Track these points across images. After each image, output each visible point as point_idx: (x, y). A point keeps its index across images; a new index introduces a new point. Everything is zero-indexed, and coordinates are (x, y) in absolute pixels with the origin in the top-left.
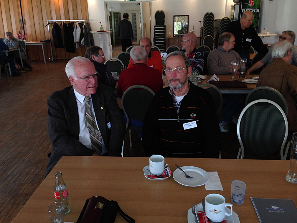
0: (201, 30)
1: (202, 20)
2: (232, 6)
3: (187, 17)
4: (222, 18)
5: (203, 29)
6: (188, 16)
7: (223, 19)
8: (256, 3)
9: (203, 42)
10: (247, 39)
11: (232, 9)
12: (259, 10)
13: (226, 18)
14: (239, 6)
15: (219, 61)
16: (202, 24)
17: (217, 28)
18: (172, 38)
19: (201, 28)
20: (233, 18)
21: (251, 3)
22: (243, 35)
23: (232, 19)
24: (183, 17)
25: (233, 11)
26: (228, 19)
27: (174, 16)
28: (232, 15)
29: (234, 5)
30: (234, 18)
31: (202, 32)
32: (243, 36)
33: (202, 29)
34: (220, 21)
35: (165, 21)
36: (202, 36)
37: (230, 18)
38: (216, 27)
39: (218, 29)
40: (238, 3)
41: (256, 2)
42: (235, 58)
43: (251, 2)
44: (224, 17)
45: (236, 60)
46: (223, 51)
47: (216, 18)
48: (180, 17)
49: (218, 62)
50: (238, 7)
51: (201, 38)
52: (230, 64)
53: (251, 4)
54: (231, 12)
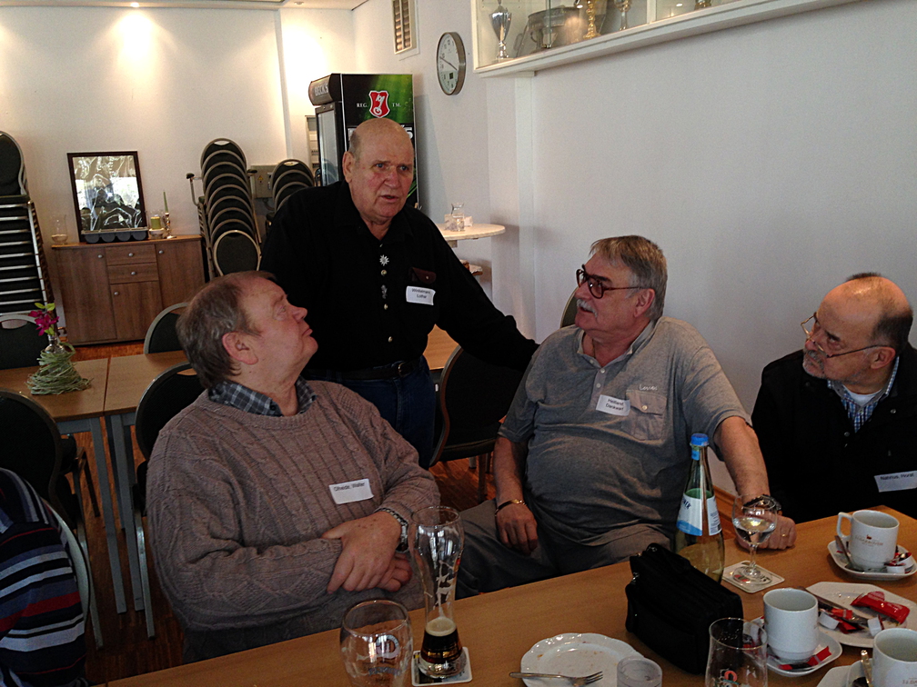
0: (199, 208)
1: (197, 170)
2: (309, 119)
3: (130, 158)
4: (276, 162)
5: (205, 207)
6: (135, 154)
7: (282, 167)
8: (398, 105)
9: (212, 259)
10: (409, 289)
11: (310, 128)
12: (413, 131)
13: (295, 163)
14: (332, 114)
15: (236, 503)
16: (199, 185)
17: (265, 200)
18: (74, 249)
19: (197, 201)
20: (318, 162)
21: (377, 104)
22: (386, 267)
23: (314, 165)
24: (112, 158)
25: (314, 136)
26: (301, 166)
27: (71, 156)
28: (313, 152)
29: (314, 114)
30: (323, 162)
31: (203, 218)
32: (384, 272)
33: (201, 205)
34: (272, 174)
35: (28, 176)
36: (205, 234)
37: (308, 164)
38: (259, 196)
39: (270, 203)
40: (330, 103)
41: (396, 101)
42: (353, 445)
43: (377, 99)
44: (286, 159)
45: (362, 459)
46: (256, 409)
47: (252, 162)
48: (100, 158)
49: (229, 512)
50: (329, 119)
51: (203, 240)
52: (327, 505)
53: (379, 109)
54: (309, 141)
